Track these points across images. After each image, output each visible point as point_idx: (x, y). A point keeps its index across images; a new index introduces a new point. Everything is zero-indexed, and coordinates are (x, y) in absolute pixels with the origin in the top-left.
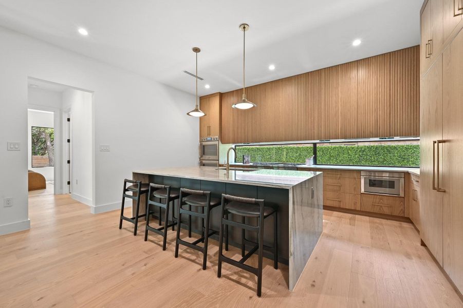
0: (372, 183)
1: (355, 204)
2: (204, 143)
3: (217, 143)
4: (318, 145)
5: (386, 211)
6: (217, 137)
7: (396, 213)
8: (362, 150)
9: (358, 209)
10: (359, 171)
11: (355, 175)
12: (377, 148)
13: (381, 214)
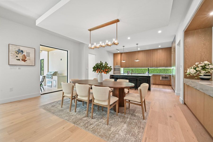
0: (163, 78)
1: (159, 83)
2: (115, 67)
3: (120, 67)
4: (149, 68)
5: (166, 84)
6: (120, 66)
7: (168, 84)
8: (161, 70)
9: (160, 84)
10: (160, 75)
11: (159, 76)
12: (165, 69)
13: (165, 85)
